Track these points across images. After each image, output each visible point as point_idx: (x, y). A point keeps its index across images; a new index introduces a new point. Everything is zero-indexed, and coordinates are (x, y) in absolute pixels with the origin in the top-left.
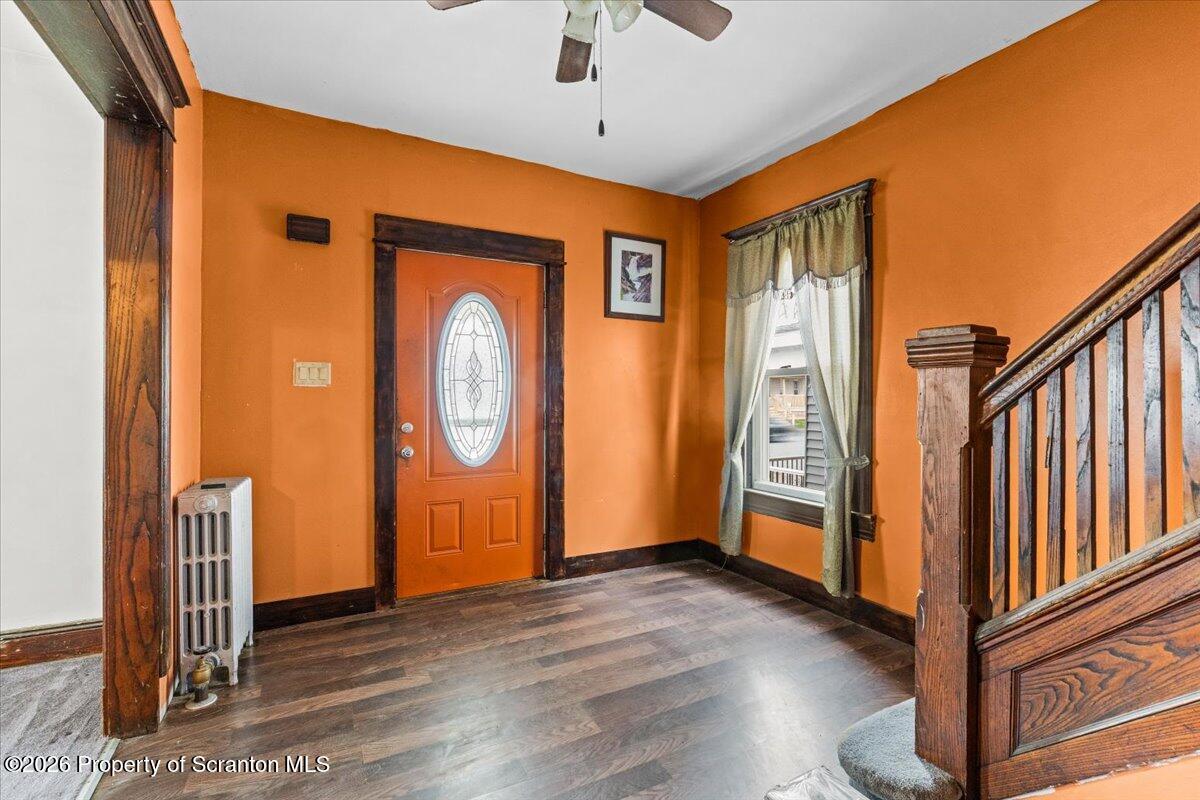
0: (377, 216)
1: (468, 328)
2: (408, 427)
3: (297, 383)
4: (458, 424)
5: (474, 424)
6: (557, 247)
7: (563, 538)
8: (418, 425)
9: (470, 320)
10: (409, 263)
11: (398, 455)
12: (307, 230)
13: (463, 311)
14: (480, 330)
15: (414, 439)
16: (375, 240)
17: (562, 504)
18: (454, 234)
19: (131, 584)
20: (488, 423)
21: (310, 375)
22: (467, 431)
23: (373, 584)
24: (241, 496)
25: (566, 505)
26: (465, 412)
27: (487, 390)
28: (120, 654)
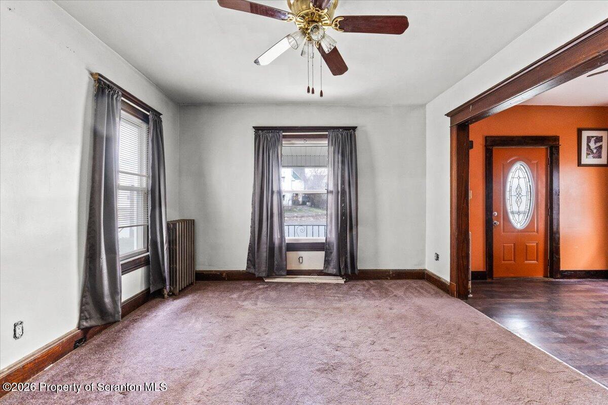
0: (486, 137)
1: (516, 176)
2: (496, 214)
4: (513, 213)
6: (556, 139)
7: (560, 261)
8: (499, 213)
9: (518, 171)
10: (498, 152)
13: (515, 169)
14: (521, 176)
15: (498, 218)
16: (485, 146)
17: (559, 247)
18: (514, 139)
19: (462, 256)
20: (524, 213)
22: (516, 216)
23: (485, 270)
25: (561, 248)
27: (524, 199)
28: (460, 275)
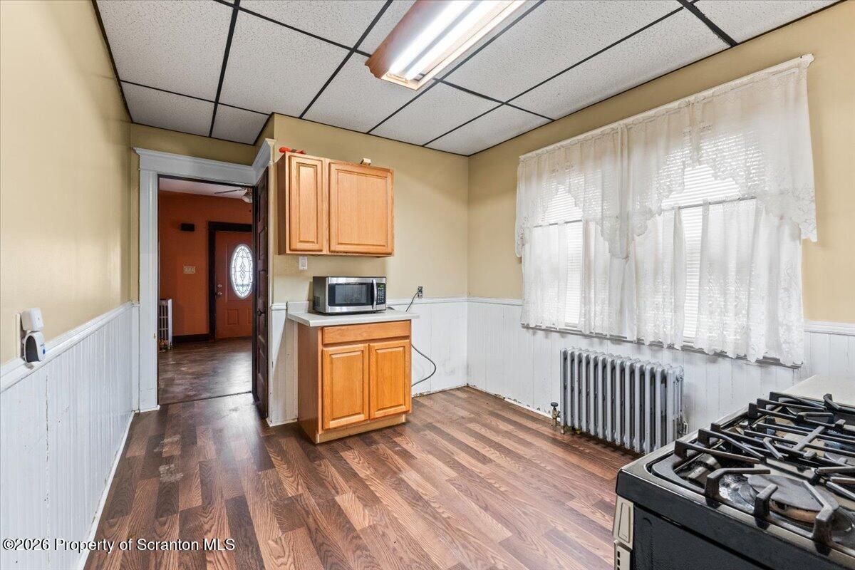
0: (209, 222)
1: (240, 255)
2: (220, 286)
3: (184, 273)
4: (237, 285)
5: (243, 286)
8: (223, 285)
9: (241, 252)
10: (221, 237)
11: (216, 294)
12: (188, 227)
13: (239, 249)
14: (245, 255)
15: (222, 290)
16: (209, 229)
20: (248, 285)
21: (189, 270)
22: (241, 288)
23: (208, 333)
24: (170, 302)
26: (239, 282)
27: (247, 274)
